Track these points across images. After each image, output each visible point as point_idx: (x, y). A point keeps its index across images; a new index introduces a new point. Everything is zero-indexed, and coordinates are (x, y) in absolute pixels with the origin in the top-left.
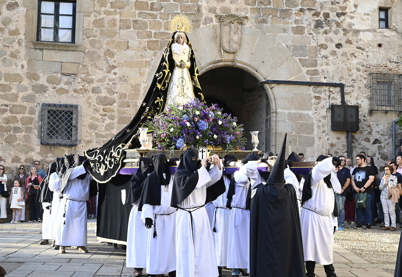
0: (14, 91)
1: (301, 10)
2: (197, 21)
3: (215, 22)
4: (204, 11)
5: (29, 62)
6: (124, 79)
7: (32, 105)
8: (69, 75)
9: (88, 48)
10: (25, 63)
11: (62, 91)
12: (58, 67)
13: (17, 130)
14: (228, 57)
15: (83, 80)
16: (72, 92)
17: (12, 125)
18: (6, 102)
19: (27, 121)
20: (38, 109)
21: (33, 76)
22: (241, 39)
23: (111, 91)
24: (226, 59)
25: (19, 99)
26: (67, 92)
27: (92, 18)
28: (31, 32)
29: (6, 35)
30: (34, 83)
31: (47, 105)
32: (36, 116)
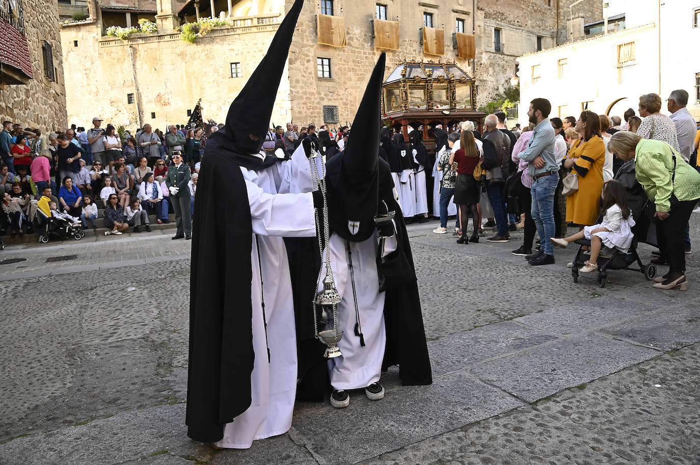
0: (313, 100)
5: (317, 86)
6: (351, 94)
7: (320, 106)
8: (331, 92)
9: (337, 80)
10: (315, 87)
11: (330, 100)
12: (327, 89)
13: (315, 117)
15: (337, 95)
16: (333, 100)
17: (313, 115)
18: (310, 105)
19: (319, 113)
20: (322, 108)
21: (319, 93)
23: (347, 100)
25: (315, 103)
27: (338, 67)
28: (316, 73)
29: (307, 74)
30: (320, 96)
31: (325, 106)
32: (322, 111)
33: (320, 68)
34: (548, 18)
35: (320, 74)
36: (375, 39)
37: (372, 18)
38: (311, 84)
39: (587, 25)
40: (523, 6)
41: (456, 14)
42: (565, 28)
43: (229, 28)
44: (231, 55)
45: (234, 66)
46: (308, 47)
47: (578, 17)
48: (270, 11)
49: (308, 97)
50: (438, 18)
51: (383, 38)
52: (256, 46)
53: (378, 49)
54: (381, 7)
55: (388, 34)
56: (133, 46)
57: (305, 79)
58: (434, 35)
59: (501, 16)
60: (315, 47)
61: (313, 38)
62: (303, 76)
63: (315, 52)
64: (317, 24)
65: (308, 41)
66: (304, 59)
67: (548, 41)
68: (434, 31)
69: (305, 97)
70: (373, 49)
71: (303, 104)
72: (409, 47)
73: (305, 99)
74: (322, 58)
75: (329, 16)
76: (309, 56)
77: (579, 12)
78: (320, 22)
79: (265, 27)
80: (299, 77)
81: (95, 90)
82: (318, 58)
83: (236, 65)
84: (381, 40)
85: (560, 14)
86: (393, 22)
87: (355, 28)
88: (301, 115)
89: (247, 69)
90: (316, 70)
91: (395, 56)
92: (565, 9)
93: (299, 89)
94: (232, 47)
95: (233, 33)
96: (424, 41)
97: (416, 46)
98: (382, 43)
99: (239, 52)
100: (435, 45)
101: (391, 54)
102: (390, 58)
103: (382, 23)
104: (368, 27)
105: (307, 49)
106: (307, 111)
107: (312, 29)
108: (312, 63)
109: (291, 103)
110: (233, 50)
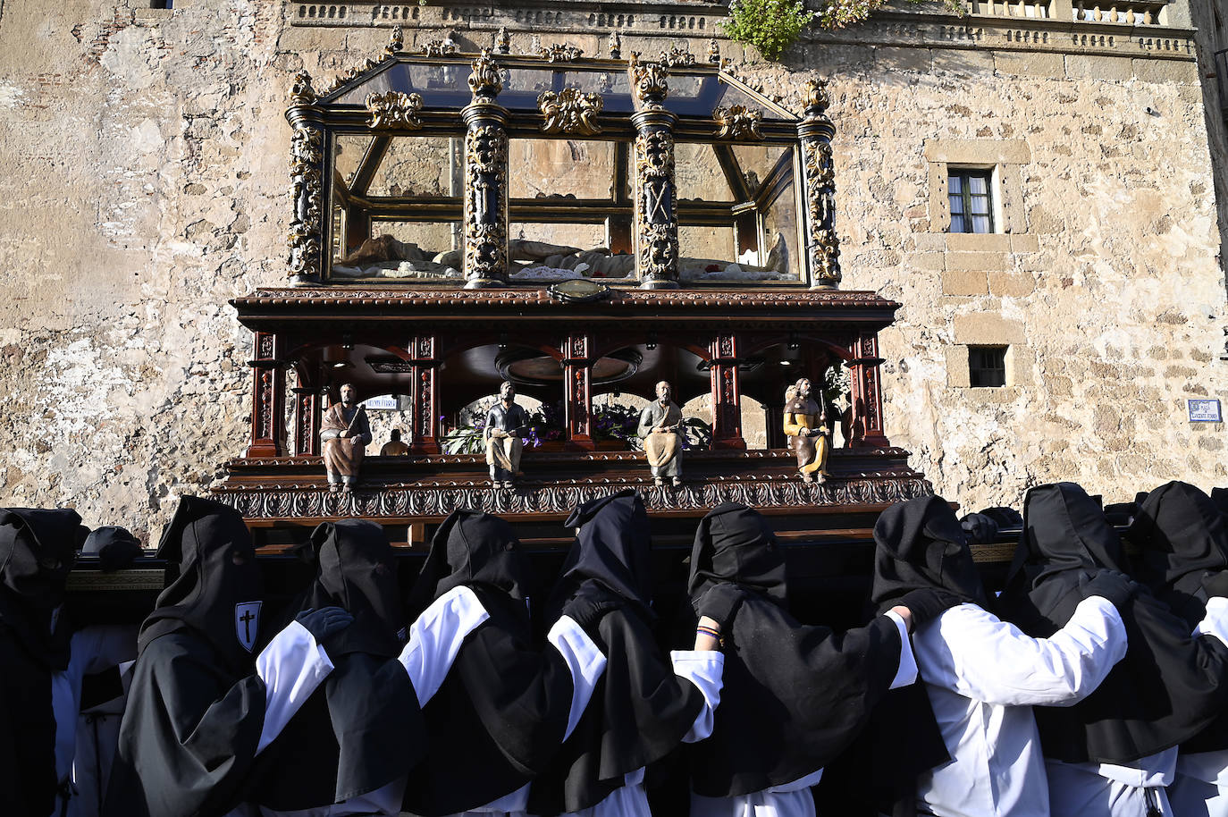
44: (953, 130)
52: (1066, 108)
56: (468, 36)
81: (221, 216)
83: (967, 180)
89: (1032, 200)
94: (959, 97)
95: (963, 40)
99: (993, 125)
110: (966, 112)
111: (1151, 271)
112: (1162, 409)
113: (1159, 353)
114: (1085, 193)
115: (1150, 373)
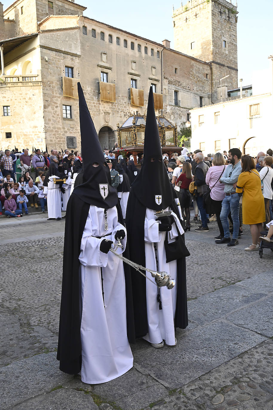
0: (60, 132)
1: (121, 111)
2: (100, 113)
3: (104, 114)
4: (101, 111)
5: (62, 124)
7: (65, 136)
8: (72, 128)
9: (76, 120)
10: (61, 124)
11: (71, 133)
12: (69, 126)
13: (61, 144)
14: (107, 124)
15: (75, 129)
16: (73, 133)
17: (60, 142)
18: (58, 136)
19: (64, 141)
20: (66, 138)
21: (64, 128)
22: (109, 119)
24: (106, 124)
25: (61, 135)
26: (72, 133)
27: (76, 111)
28: (62, 115)
29: (56, 116)
30: (64, 130)
31: (68, 137)
32: (66, 140)
33: (64, 111)
34: (206, 86)
35: (64, 116)
36: (100, 94)
37: (99, 81)
38: (59, 122)
39: (229, 91)
40: (191, 78)
41: (151, 80)
42: (216, 92)
43: (3, 82)
44: (3, 101)
45: (5, 108)
46: (57, 98)
47: (224, 86)
48: (31, 72)
49: (56, 131)
50: (140, 83)
51: (106, 94)
52: (21, 95)
53: (102, 101)
54: (104, 74)
55: (108, 91)
57: (55, 119)
58: (138, 93)
59: (178, 83)
60: (61, 98)
61: (60, 92)
62: (53, 116)
63: (61, 101)
64: (62, 82)
65: (56, 94)
66: (54, 105)
67: (206, 100)
68: (138, 91)
69: (54, 130)
70: (99, 101)
71: (53, 135)
72: (122, 100)
73: (54, 132)
74: (66, 106)
75: (70, 78)
76: (57, 104)
77: (224, 84)
78: (65, 81)
79: (27, 83)
80: (51, 118)
82: (63, 105)
83: (7, 108)
84: (104, 95)
85: (213, 83)
86: (112, 84)
87: (87, 87)
88: (52, 142)
89: (15, 111)
90: (62, 113)
91: (113, 106)
92: (216, 81)
93: (50, 125)
94: (4, 95)
95: (5, 86)
96: (132, 97)
97: (126, 100)
98: (105, 97)
99: (9, 99)
100: (138, 100)
101: (111, 104)
102: (110, 107)
103: (105, 84)
104: (96, 86)
105: (56, 99)
106: (56, 140)
107: (59, 86)
108: (59, 108)
109: (45, 134)
110: (5, 97)
111: (32, 120)
112: (34, 140)
113: (33, 132)
114: (23, 109)
115: (32, 135)
